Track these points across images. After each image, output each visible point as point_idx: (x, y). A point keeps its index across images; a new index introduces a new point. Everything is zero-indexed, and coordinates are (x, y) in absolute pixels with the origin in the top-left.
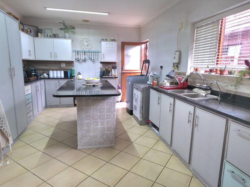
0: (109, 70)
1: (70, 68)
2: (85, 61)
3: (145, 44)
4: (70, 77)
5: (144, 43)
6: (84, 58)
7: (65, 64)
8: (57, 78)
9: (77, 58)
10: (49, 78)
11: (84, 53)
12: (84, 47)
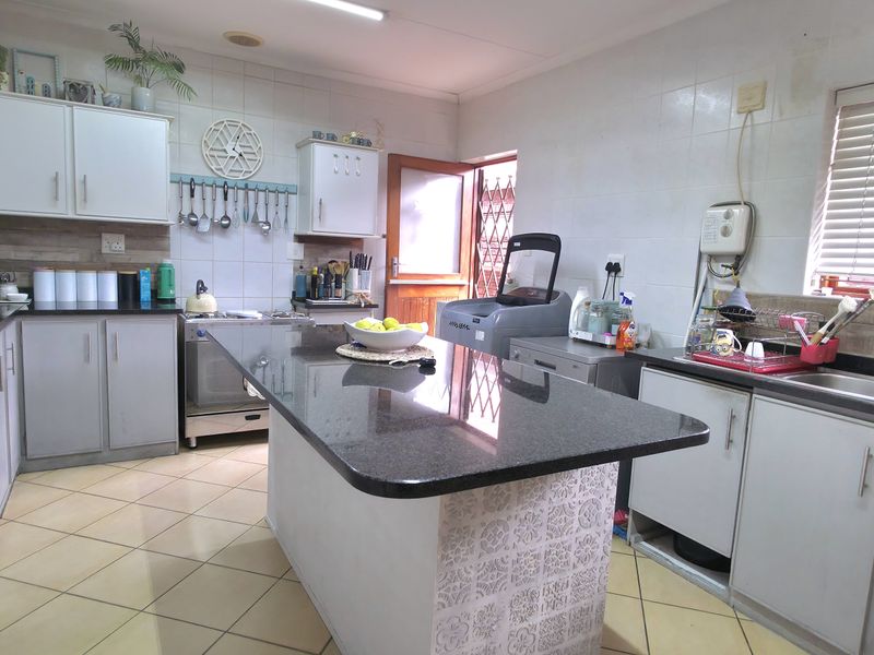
0: (338, 272)
1: (152, 257)
2: (226, 227)
3: (477, 170)
4: (149, 308)
5: (474, 166)
6: (219, 215)
7: (123, 237)
8: (81, 313)
9: (186, 212)
10: (33, 311)
11: (220, 192)
12: (222, 163)
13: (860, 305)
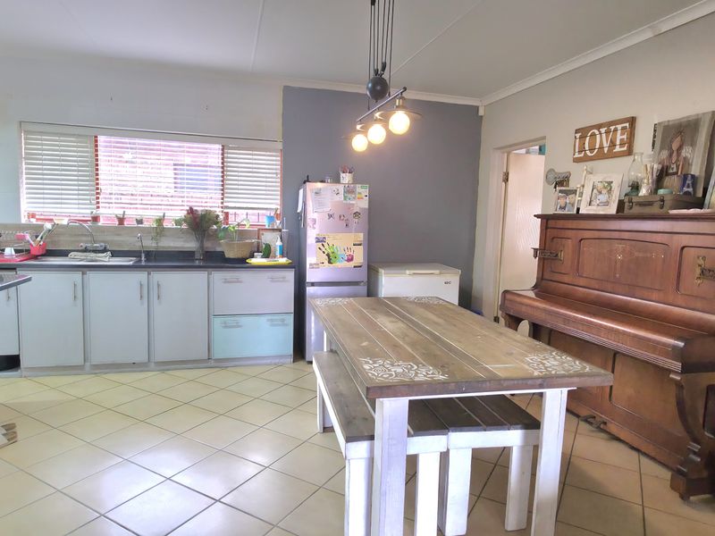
13: (53, 226)
